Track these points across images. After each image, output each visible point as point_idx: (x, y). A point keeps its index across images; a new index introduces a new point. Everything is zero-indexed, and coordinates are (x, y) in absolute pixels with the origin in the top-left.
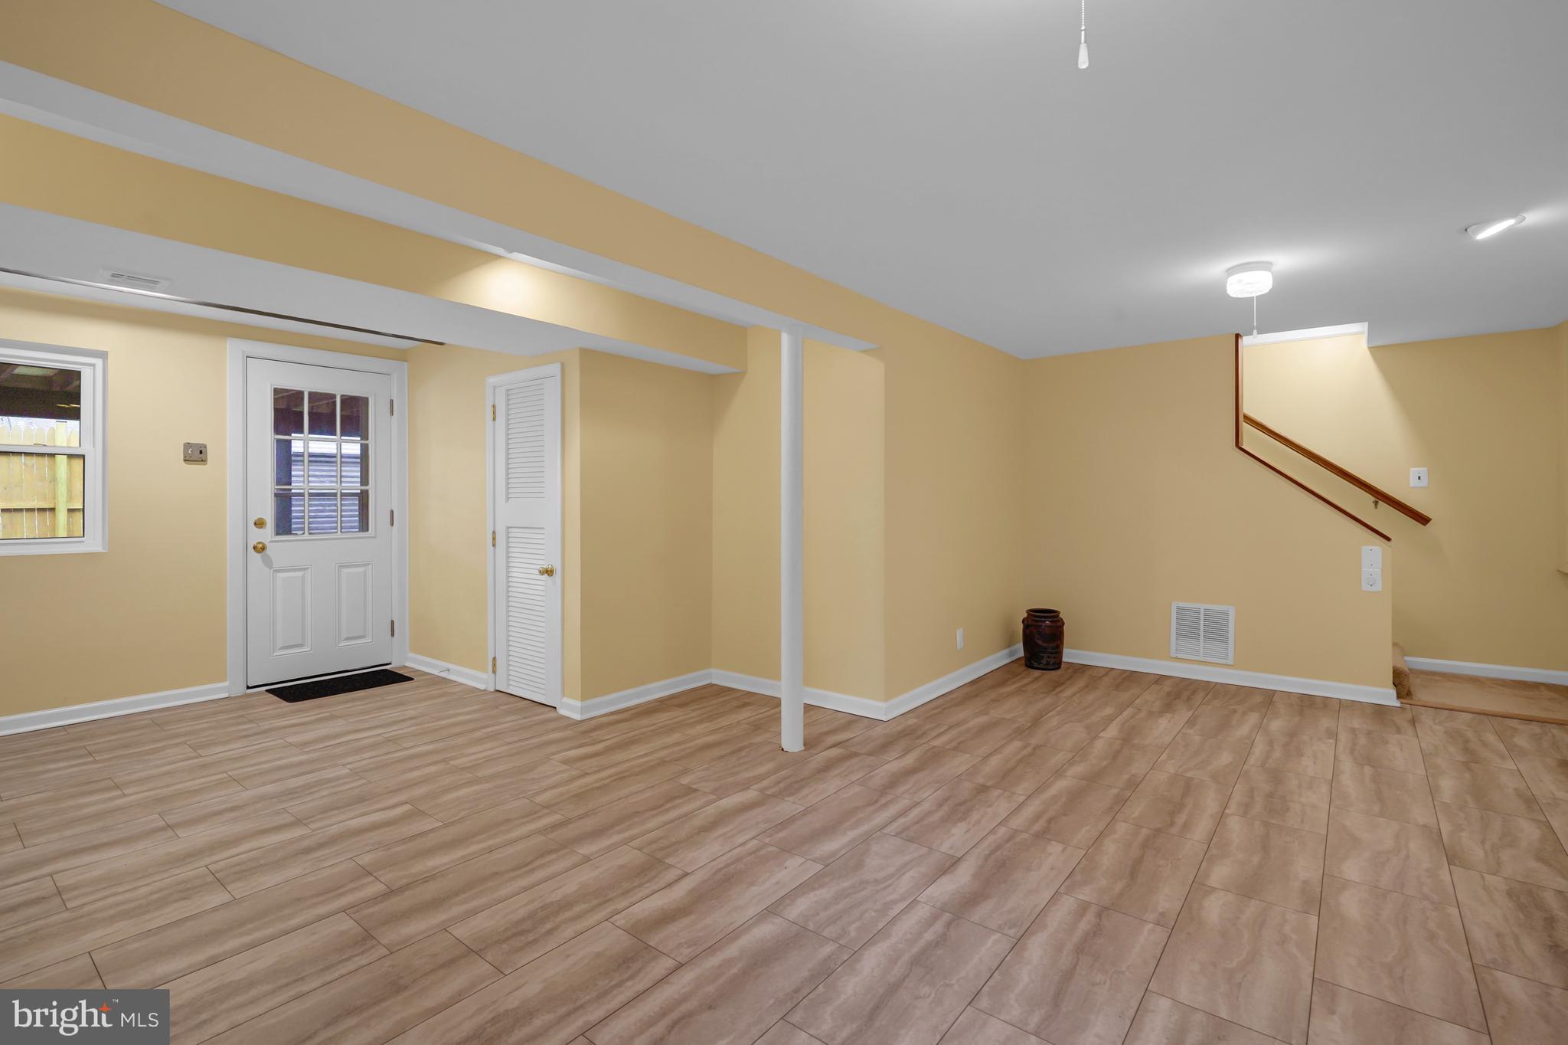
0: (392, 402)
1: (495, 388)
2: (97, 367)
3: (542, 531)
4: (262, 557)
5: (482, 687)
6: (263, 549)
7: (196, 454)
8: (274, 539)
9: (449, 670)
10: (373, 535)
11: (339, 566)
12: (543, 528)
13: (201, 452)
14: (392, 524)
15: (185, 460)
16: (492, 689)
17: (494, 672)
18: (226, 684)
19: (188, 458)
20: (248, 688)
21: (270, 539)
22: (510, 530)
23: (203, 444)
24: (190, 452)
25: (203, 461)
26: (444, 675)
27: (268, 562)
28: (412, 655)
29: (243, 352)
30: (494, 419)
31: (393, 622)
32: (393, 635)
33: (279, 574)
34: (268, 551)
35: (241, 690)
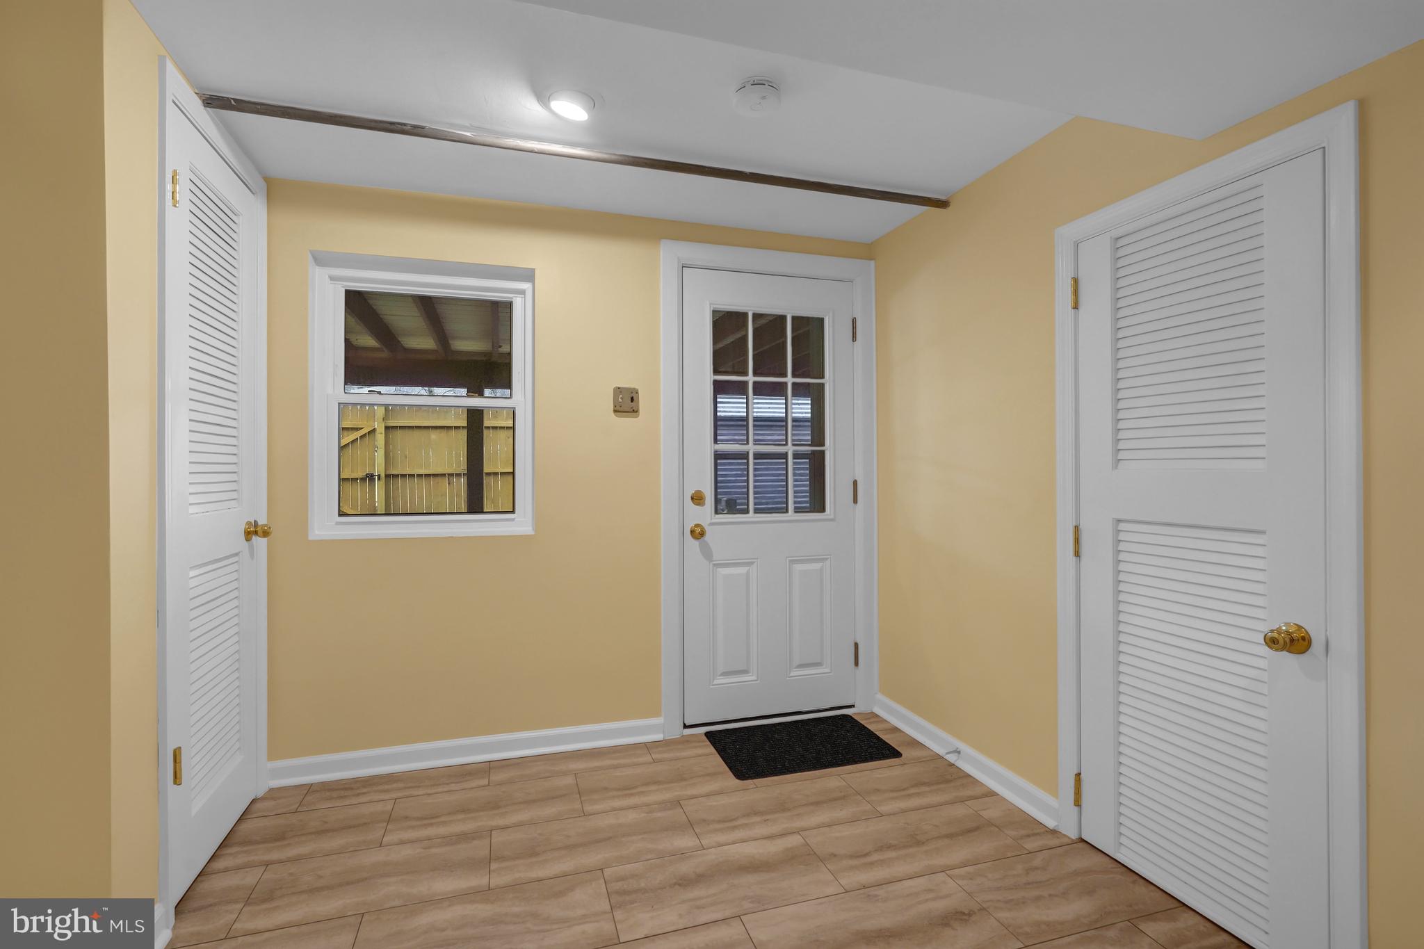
0: (854, 321)
1: (1077, 245)
2: (527, 293)
3: (1260, 539)
4: (700, 544)
5: (1051, 823)
6: (702, 534)
7: (627, 402)
8: (714, 521)
9: (959, 752)
10: (832, 517)
11: (790, 561)
12: (1263, 532)
13: (632, 399)
14: (855, 501)
15: (615, 411)
16: (1073, 835)
17: (1078, 802)
18: (659, 721)
19: (618, 408)
20: (685, 727)
21: (709, 521)
22: (1122, 526)
23: (634, 389)
24: (620, 400)
25: (634, 411)
26: (952, 758)
27: (707, 553)
28: (880, 696)
29: (679, 260)
30: (1076, 307)
31: (856, 645)
32: (856, 664)
33: (720, 570)
34: (707, 537)
35: (677, 732)
